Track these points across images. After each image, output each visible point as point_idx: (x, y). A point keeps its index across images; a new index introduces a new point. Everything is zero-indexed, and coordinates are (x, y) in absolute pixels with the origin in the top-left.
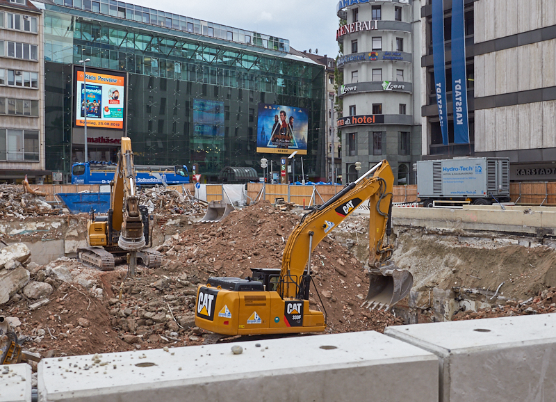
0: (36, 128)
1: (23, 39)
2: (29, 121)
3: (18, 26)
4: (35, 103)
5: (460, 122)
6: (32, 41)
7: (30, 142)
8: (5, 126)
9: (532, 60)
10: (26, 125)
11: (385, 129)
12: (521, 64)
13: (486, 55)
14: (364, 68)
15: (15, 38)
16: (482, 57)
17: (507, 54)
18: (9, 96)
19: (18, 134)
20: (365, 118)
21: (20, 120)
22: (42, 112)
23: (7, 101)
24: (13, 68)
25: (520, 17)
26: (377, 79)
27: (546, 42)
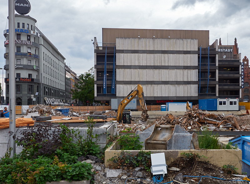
5: (113, 87)
9: (136, 73)
11: (33, 84)
12: (132, 74)
13: (121, 69)
14: (25, 59)
16: (119, 69)
17: (128, 71)
20: (27, 79)
25: (132, 61)
26: (29, 64)
27: (140, 69)
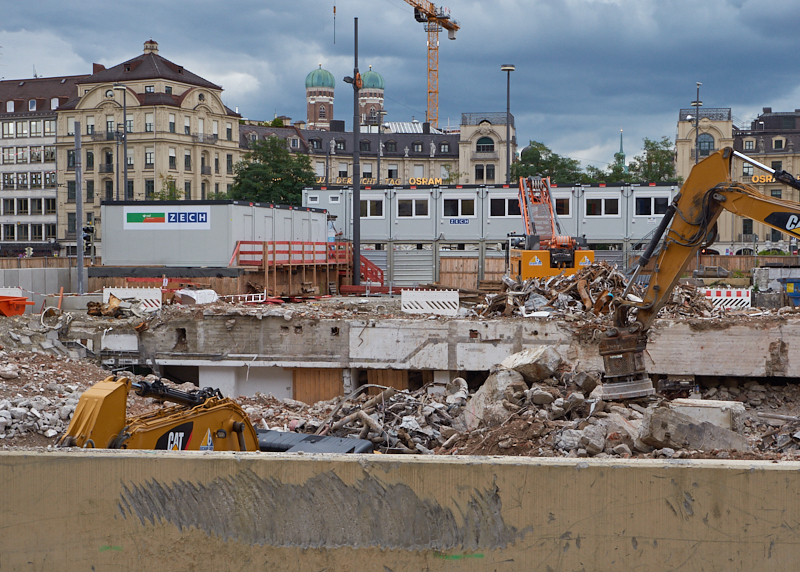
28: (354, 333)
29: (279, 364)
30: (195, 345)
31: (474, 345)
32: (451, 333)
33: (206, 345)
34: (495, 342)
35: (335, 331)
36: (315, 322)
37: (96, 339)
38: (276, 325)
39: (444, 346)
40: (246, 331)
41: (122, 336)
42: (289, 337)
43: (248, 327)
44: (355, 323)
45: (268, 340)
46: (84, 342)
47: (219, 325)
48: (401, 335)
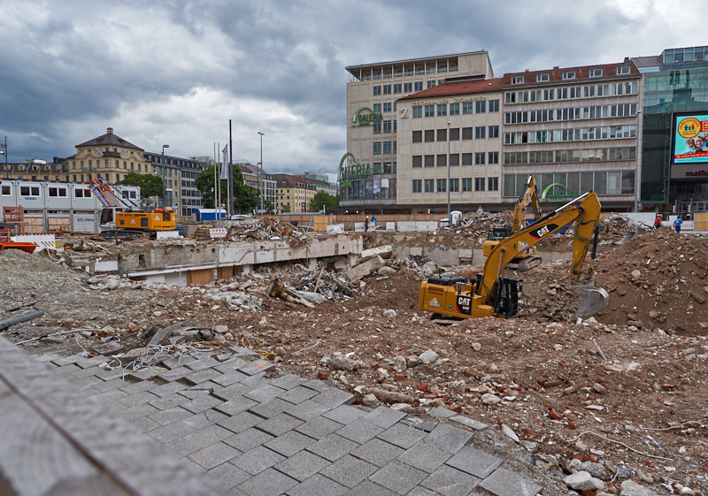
0: (633, 168)
1: (625, 101)
2: (627, 163)
3: (620, 92)
4: (633, 149)
6: (633, 101)
7: (628, 180)
8: (606, 169)
10: (626, 167)
15: (618, 102)
18: (611, 146)
19: (618, 174)
21: (619, 163)
22: (639, 156)
23: (608, 150)
24: (615, 124)
28: (221, 251)
29: (190, 269)
30: (150, 263)
31: (263, 252)
32: (255, 247)
33: (156, 263)
34: (268, 250)
35: (213, 250)
36: (205, 247)
37: (92, 266)
38: (188, 249)
39: (252, 253)
40: (176, 254)
41: (108, 262)
42: (195, 254)
43: (177, 251)
44: (221, 246)
45: (185, 258)
46: (84, 268)
47: (163, 251)
48: (238, 249)
